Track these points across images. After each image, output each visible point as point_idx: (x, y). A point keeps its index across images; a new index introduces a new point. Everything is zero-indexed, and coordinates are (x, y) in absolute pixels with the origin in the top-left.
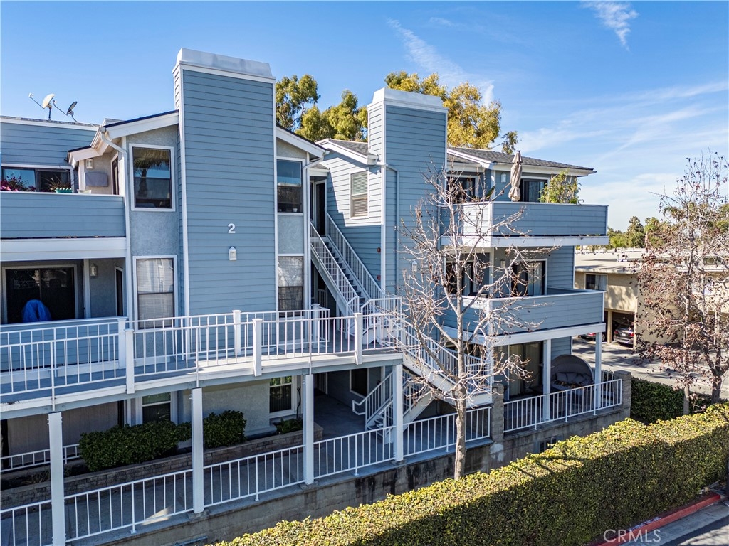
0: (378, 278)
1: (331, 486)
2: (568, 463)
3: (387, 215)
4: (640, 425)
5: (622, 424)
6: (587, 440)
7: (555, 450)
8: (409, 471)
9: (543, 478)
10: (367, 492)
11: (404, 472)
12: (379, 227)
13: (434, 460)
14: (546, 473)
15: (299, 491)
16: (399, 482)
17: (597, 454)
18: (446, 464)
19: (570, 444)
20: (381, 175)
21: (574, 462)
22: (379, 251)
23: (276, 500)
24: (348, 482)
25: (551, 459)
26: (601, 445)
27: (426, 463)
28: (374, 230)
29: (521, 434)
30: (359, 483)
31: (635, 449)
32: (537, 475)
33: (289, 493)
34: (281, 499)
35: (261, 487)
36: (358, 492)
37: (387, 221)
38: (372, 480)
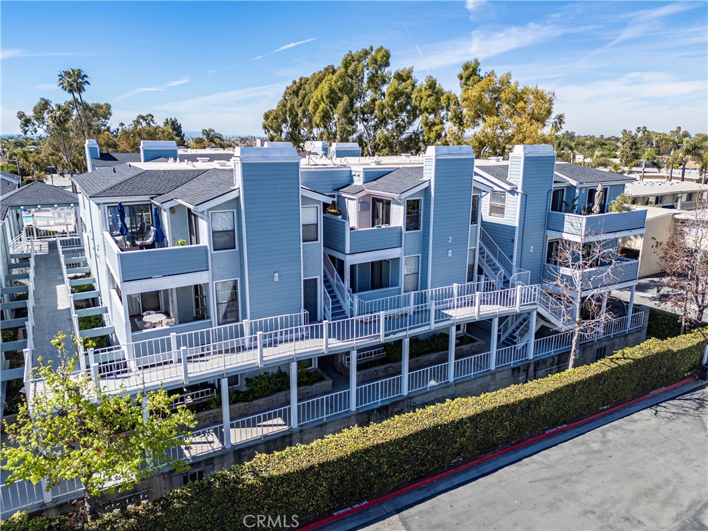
0: (511, 257)
1: (501, 371)
2: (626, 361)
3: (520, 221)
4: (660, 341)
5: (650, 341)
6: (634, 349)
7: (619, 354)
8: (535, 364)
9: (615, 368)
10: (516, 374)
11: (533, 364)
12: (515, 227)
13: (546, 358)
14: (616, 366)
15: (487, 373)
16: (530, 369)
17: (639, 356)
18: (552, 360)
19: (625, 351)
20: (518, 198)
21: (629, 360)
22: (513, 241)
23: (480, 377)
24: (508, 369)
25: (617, 359)
26: (641, 352)
27: (543, 360)
28: (511, 229)
29: (589, 344)
30: (513, 369)
31: (657, 354)
32: (613, 366)
33: (485, 374)
34: (482, 377)
35: (474, 372)
36: (513, 374)
37: (520, 224)
38: (519, 368)
